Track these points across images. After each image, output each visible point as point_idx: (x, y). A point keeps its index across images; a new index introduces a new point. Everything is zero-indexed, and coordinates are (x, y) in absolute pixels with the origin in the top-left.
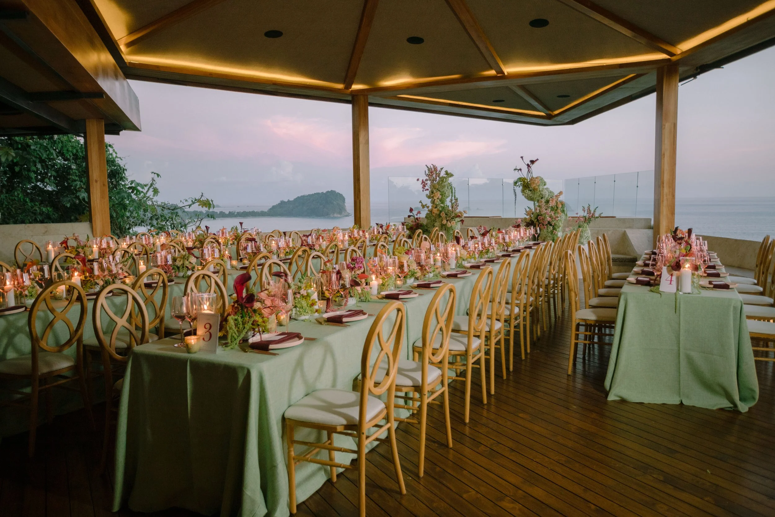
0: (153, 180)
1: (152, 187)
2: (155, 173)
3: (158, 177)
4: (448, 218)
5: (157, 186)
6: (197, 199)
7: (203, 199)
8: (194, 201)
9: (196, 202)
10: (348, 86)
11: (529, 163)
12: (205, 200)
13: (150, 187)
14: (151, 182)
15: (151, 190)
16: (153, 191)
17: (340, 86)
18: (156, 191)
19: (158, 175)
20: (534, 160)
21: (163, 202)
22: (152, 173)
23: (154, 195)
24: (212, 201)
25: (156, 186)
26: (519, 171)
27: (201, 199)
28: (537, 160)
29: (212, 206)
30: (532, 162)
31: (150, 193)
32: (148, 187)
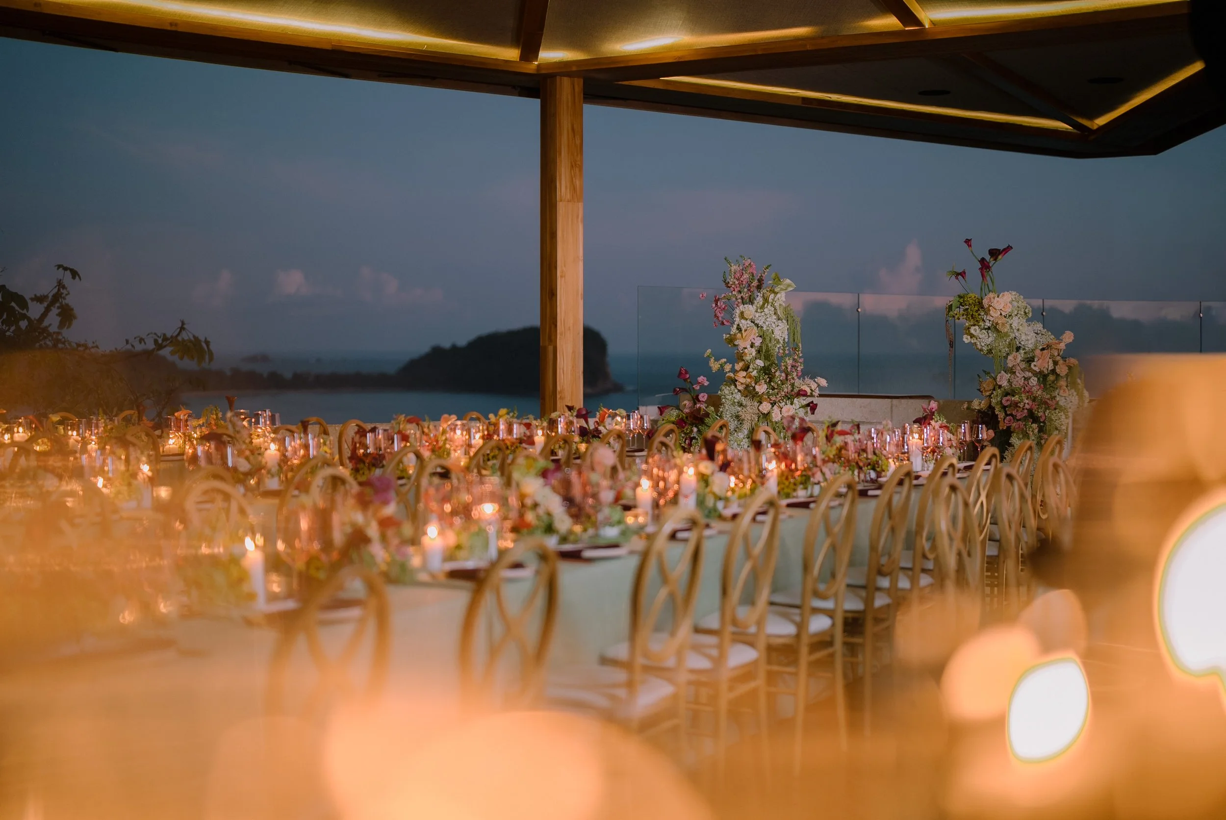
0: (60, 285)
1: (57, 305)
2: (66, 269)
3: (74, 278)
4: (773, 398)
5: (70, 300)
6: (169, 335)
7: (184, 336)
8: (160, 341)
9: (165, 343)
10: (530, 51)
11: (988, 257)
12: (190, 341)
13: (52, 303)
14: (56, 290)
15: (55, 311)
16: (58, 315)
17: (511, 54)
18: (67, 315)
19: (74, 274)
20: (1001, 248)
21: (83, 342)
22: (59, 266)
23: (62, 325)
24: (207, 343)
25: (67, 301)
26: (960, 277)
27: (180, 338)
28: (1009, 248)
29: (207, 357)
30: (995, 253)
31: (53, 320)
32: (45, 304)
